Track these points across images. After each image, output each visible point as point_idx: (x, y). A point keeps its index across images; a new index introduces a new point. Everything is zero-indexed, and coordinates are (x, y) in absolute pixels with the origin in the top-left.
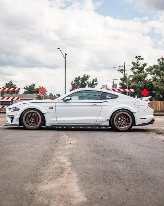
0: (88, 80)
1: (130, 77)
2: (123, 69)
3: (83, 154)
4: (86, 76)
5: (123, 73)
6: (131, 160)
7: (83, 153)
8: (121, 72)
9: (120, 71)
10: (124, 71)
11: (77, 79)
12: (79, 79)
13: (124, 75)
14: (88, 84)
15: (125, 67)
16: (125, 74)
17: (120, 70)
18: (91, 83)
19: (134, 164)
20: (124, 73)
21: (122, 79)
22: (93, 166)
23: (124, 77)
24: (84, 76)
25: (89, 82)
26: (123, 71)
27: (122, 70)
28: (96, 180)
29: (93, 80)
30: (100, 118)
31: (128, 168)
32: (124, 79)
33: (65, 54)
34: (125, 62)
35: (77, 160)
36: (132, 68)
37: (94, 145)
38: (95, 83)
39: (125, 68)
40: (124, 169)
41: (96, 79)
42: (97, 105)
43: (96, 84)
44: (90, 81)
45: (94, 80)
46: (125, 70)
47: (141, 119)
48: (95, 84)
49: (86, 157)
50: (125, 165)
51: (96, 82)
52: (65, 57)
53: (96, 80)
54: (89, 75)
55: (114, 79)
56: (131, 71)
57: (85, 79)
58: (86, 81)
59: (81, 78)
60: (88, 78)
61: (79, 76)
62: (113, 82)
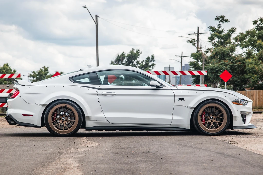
0: (138, 59)
1: (207, 52)
2: (196, 39)
4: (135, 51)
8: (191, 44)
9: (191, 42)
10: (198, 41)
11: (120, 57)
12: (123, 59)
13: (198, 48)
14: (139, 65)
15: (198, 35)
17: (191, 40)
18: (144, 63)
20: (198, 45)
21: (193, 55)
23: (198, 52)
24: (132, 52)
25: (140, 62)
26: (196, 42)
27: (194, 40)
29: (147, 58)
32: (197, 56)
34: (198, 28)
36: (210, 36)
38: (150, 64)
39: (199, 37)
41: (152, 56)
43: (153, 65)
44: (142, 61)
45: (148, 58)
46: (199, 40)
48: (150, 66)
51: (152, 62)
53: (153, 58)
54: (140, 50)
55: (182, 56)
56: (209, 42)
57: (133, 57)
58: (135, 60)
59: (126, 55)
60: (139, 55)
61: (123, 52)
62: (181, 61)
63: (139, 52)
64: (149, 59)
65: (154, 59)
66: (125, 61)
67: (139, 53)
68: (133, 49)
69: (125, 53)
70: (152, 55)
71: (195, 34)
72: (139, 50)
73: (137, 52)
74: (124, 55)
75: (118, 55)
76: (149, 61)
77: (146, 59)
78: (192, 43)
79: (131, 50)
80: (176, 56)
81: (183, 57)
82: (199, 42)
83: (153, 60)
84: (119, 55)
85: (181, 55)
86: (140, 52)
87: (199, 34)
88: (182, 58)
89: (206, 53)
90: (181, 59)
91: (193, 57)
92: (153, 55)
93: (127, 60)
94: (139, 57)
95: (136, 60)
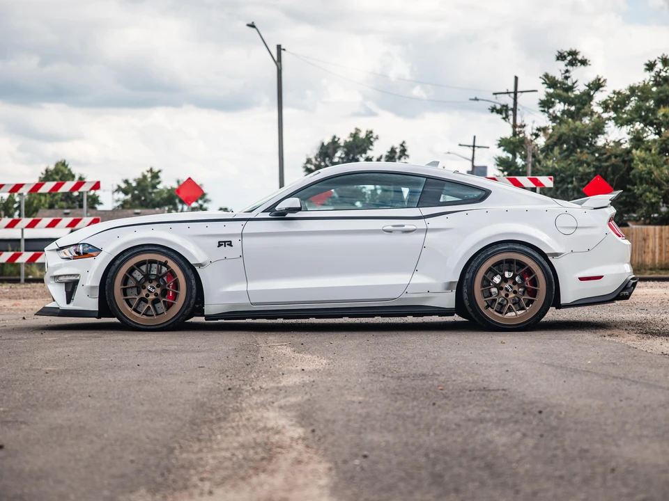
0: (369, 154)
1: (537, 136)
2: (511, 105)
3: (354, 402)
4: (362, 135)
5: (511, 118)
6: (543, 416)
7: (355, 399)
8: (499, 116)
9: (499, 112)
10: (514, 110)
11: (327, 148)
12: (335, 151)
13: (514, 126)
15: (515, 93)
16: (518, 123)
17: (498, 107)
19: (556, 428)
20: (515, 120)
21: (504, 143)
22: (390, 438)
23: (515, 134)
24: (354, 136)
26: (510, 112)
27: (507, 106)
28: (402, 479)
29: (389, 150)
30: (419, 279)
31: (530, 442)
32: (514, 144)
33: (279, 47)
34: (516, 78)
35: (328, 421)
36: (544, 98)
37: (396, 375)
39: (518, 100)
40: (516, 445)
41: (402, 145)
42: (407, 228)
44: (378, 156)
45: (393, 151)
46: (518, 107)
47: (581, 279)
49: (363, 412)
50: (518, 430)
52: (279, 61)
53: (403, 151)
54: (374, 131)
55: (474, 146)
56: (542, 111)
57: (357, 147)
58: (364, 155)
59: (342, 143)
60: (371, 143)
61: (335, 137)
62: (471, 158)
63: (371, 135)
64: (395, 152)
65: (406, 153)
66: (340, 157)
67: (372, 139)
68: (358, 130)
69: (339, 139)
70: (401, 142)
71: (508, 93)
72: (371, 132)
73: (367, 135)
74: (336, 142)
75: (323, 144)
76: (394, 157)
77: (388, 154)
78: (501, 113)
79: (353, 131)
80: (460, 145)
81: (476, 148)
82: (518, 112)
83: (404, 154)
84: (326, 144)
85: (472, 144)
86: (374, 136)
87: (519, 94)
88: (474, 151)
89: (534, 137)
90: (472, 152)
91: (502, 148)
92: (404, 142)
93: (343, 156)
94: (371, 147)
95: (365, 153)
